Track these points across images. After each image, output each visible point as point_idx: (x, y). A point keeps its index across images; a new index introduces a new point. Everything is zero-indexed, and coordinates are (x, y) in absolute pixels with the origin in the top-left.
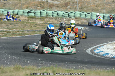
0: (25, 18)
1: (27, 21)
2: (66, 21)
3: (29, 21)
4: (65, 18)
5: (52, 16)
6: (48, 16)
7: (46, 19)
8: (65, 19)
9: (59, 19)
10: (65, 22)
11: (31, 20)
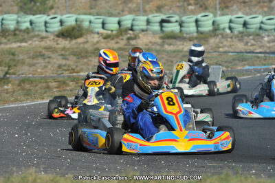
0: (154, 40)
1: (158, 47)
2: (272, 44)
3: (166, 46)
4: (268, 36)
5: (228, 31)
6: (218, 32)
7: (212, 41)
8: (266, 39)
9: (251, 37)
10: (268, 45)
11: (170, 45)
